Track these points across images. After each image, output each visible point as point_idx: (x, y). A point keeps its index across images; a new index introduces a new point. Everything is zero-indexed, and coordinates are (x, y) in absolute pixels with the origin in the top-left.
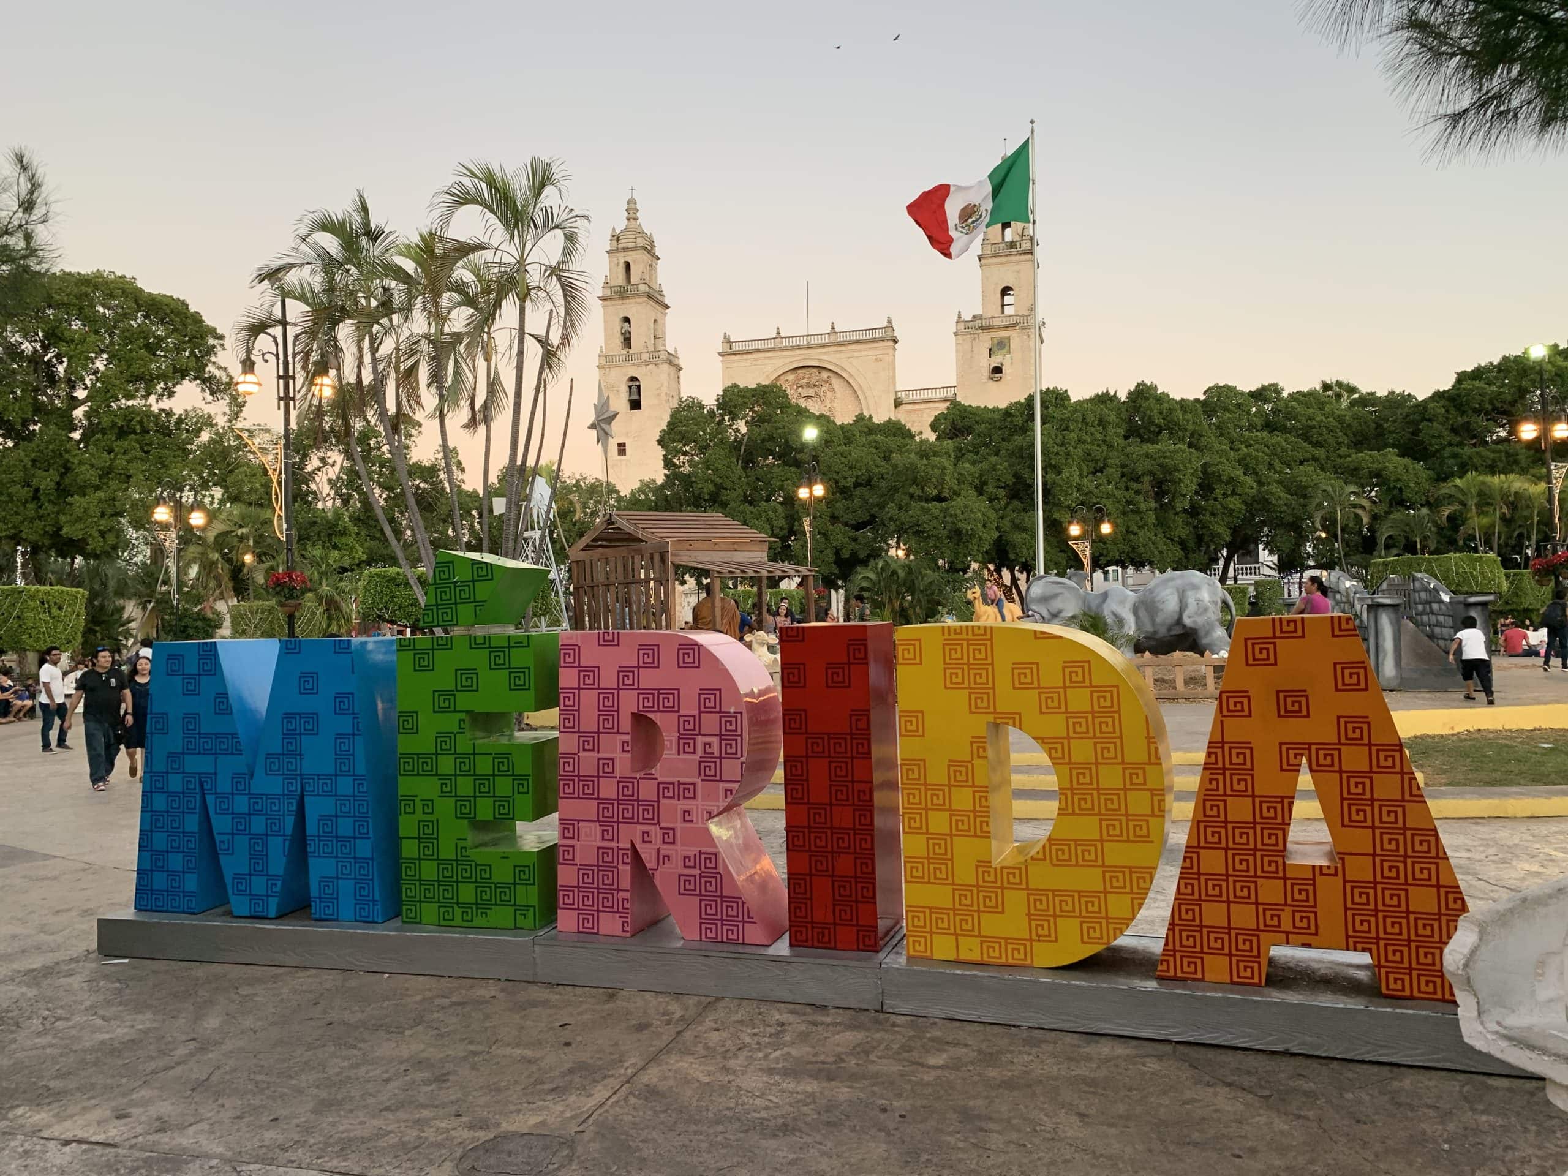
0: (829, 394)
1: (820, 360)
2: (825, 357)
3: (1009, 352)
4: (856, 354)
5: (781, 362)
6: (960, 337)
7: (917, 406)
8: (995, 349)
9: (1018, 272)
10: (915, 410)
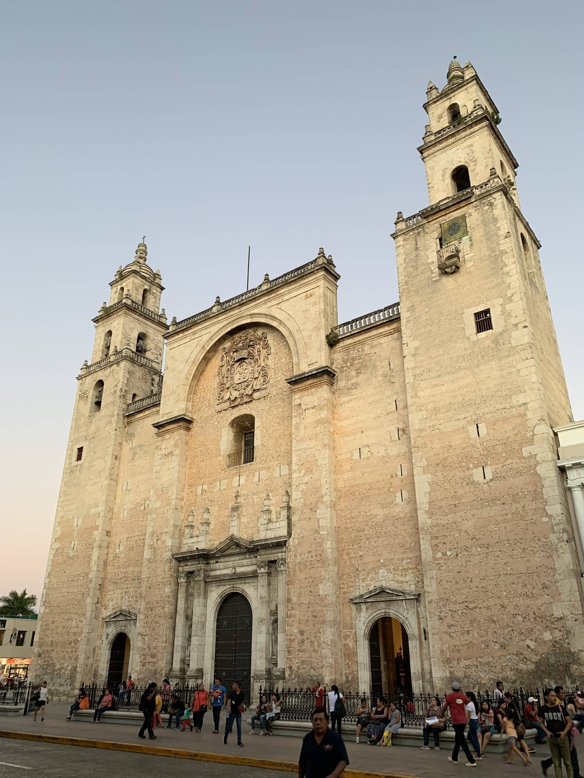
0: (264, 352)
1: (252, 315)
2: (256, 311)
3: (466, 233)
4: (286, 298)
5: (214, 329)
6: (400, 239)
7: (357, 339)
8: (446, 236)
9: (471, 145)
10: (355, 344)
